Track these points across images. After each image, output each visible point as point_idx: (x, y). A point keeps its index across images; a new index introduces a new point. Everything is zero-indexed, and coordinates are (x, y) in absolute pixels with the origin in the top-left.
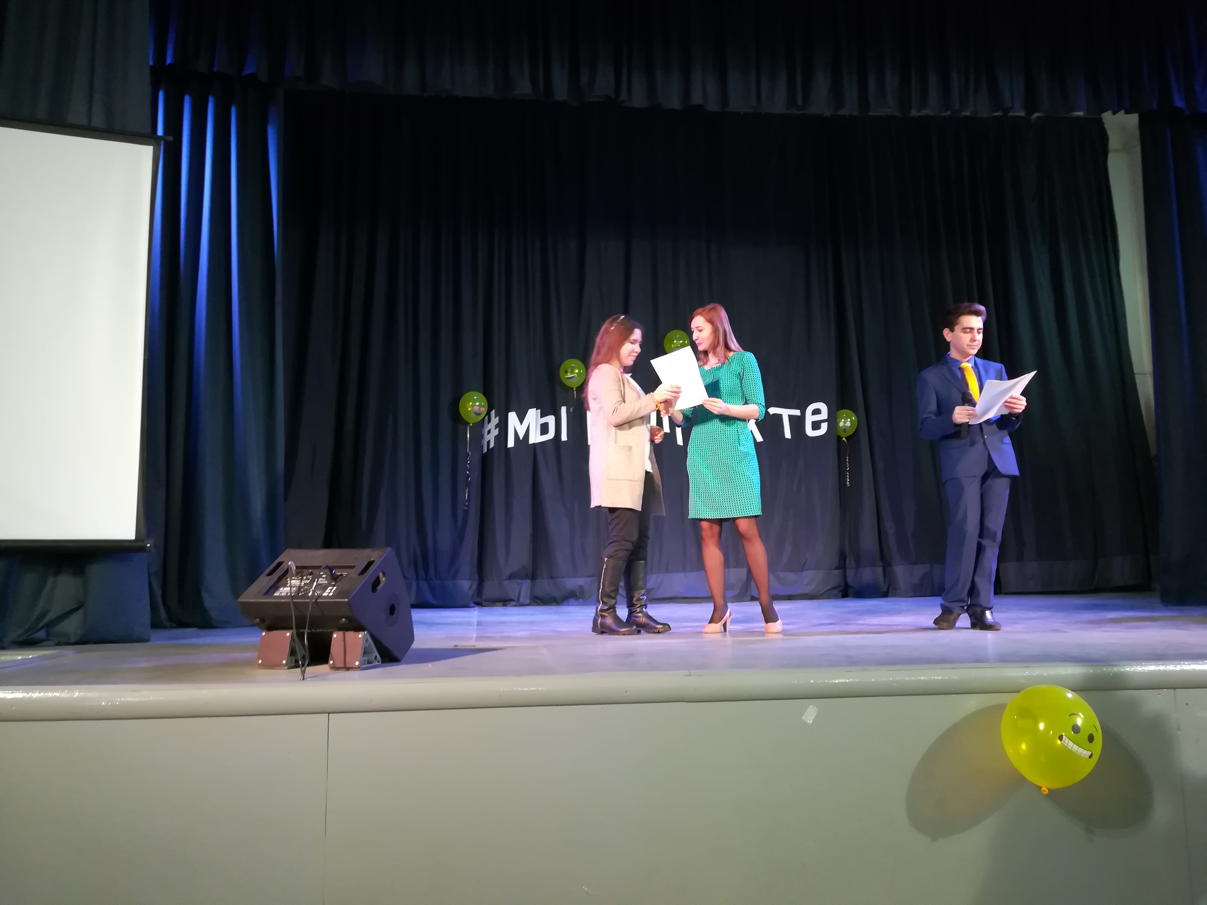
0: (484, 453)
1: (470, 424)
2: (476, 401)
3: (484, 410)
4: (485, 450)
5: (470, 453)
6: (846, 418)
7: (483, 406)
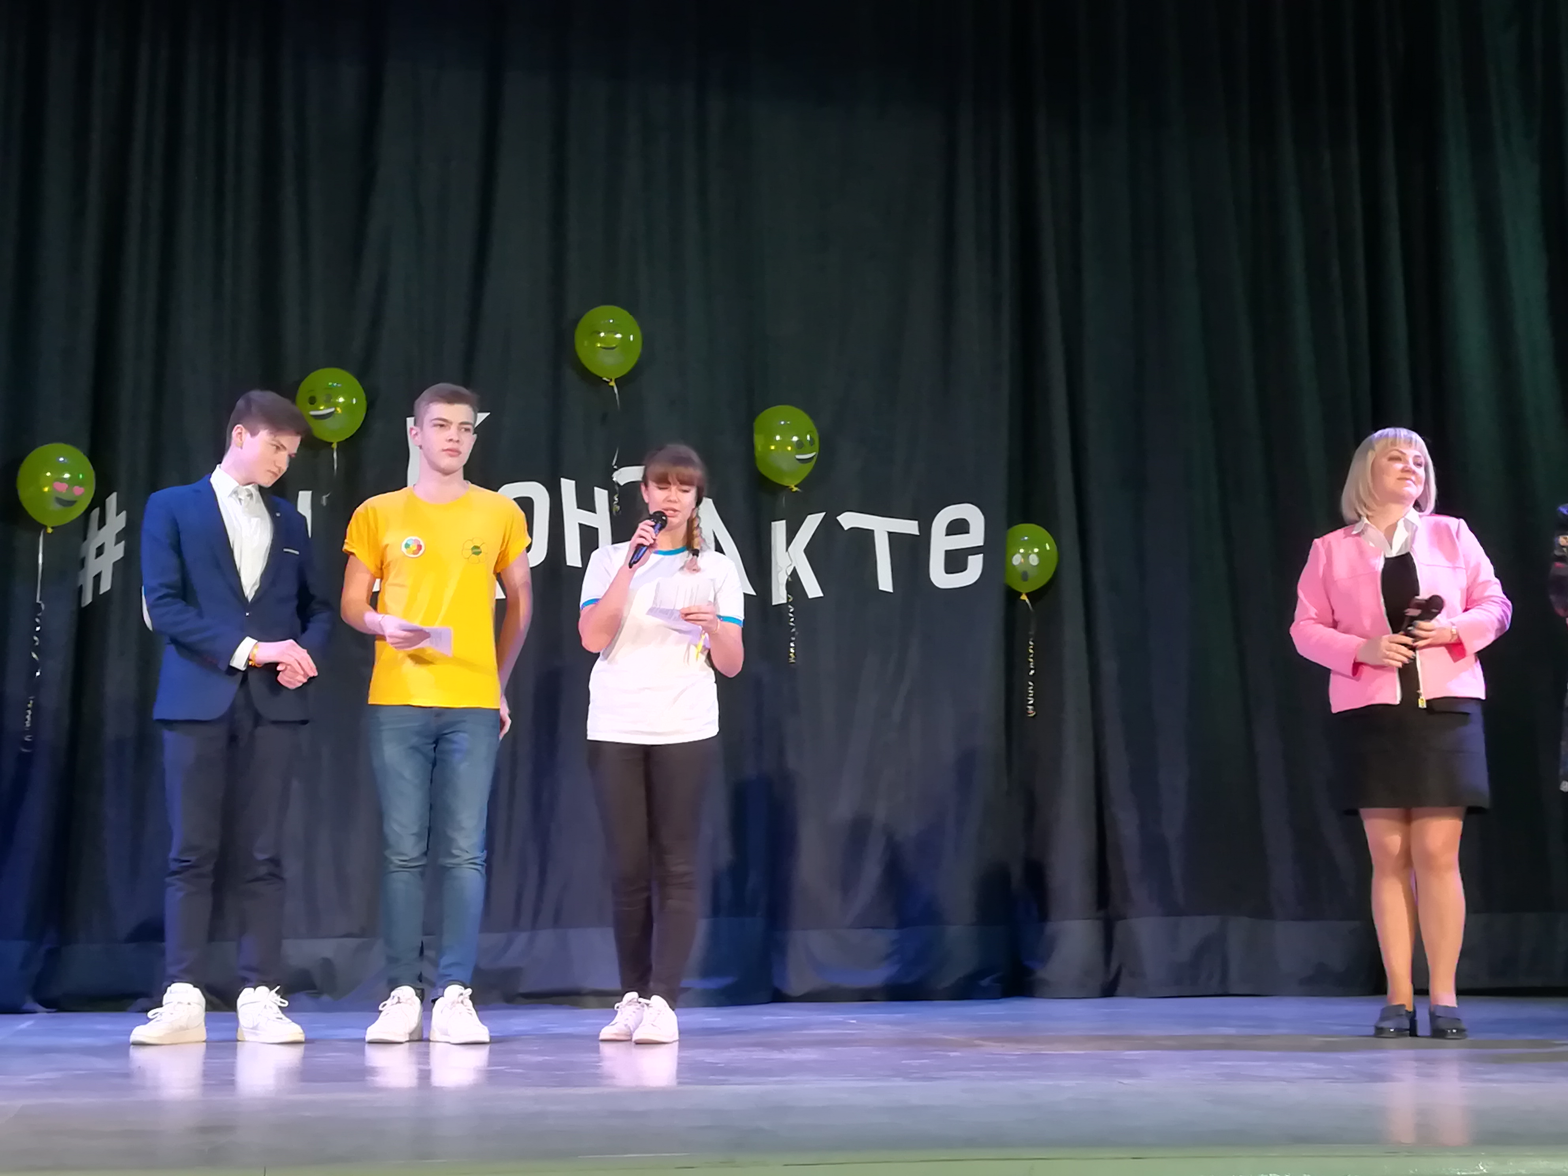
0: (83, 605)
1: (45, 527)
2: (64, 468)
3: (85, 494)
4: (88, 599)
5: (43, 606)
6: (1029, 546)
7: (81, 484)
